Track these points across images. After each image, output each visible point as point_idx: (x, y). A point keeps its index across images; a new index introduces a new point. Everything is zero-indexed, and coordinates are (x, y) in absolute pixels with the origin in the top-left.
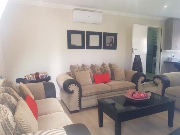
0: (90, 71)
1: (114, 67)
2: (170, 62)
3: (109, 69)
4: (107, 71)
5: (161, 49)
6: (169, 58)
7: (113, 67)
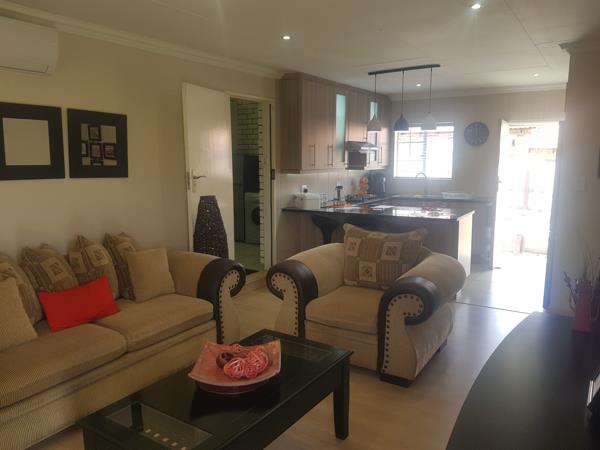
0: (21, 282)
1: (126, 249)
2: (299, 208)
3: (106, 260)
4: (97, 268)
5: (272, 171)
6: (295, 197)
7: (120, 247)
